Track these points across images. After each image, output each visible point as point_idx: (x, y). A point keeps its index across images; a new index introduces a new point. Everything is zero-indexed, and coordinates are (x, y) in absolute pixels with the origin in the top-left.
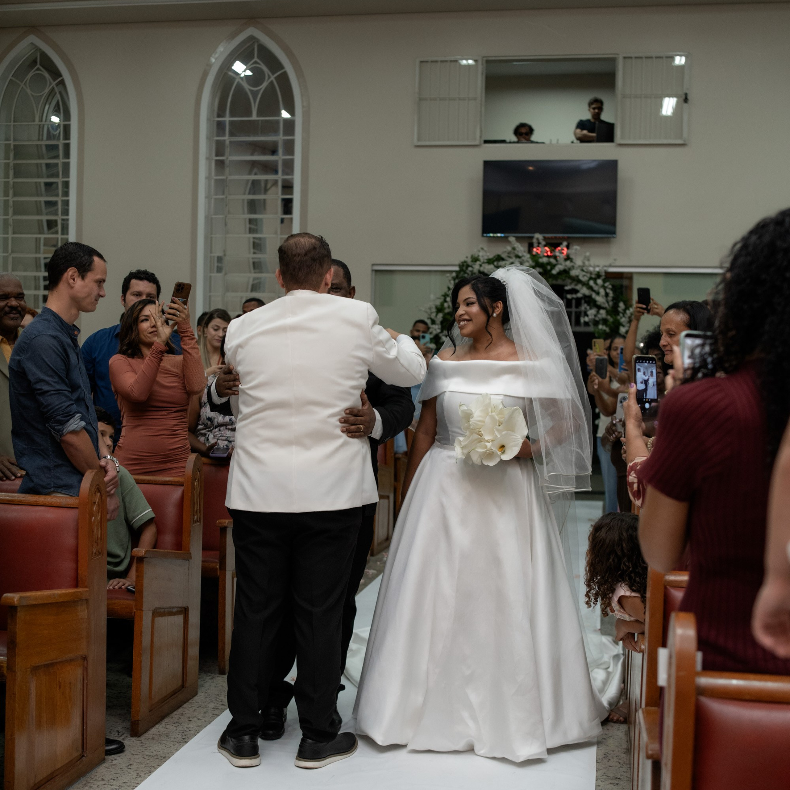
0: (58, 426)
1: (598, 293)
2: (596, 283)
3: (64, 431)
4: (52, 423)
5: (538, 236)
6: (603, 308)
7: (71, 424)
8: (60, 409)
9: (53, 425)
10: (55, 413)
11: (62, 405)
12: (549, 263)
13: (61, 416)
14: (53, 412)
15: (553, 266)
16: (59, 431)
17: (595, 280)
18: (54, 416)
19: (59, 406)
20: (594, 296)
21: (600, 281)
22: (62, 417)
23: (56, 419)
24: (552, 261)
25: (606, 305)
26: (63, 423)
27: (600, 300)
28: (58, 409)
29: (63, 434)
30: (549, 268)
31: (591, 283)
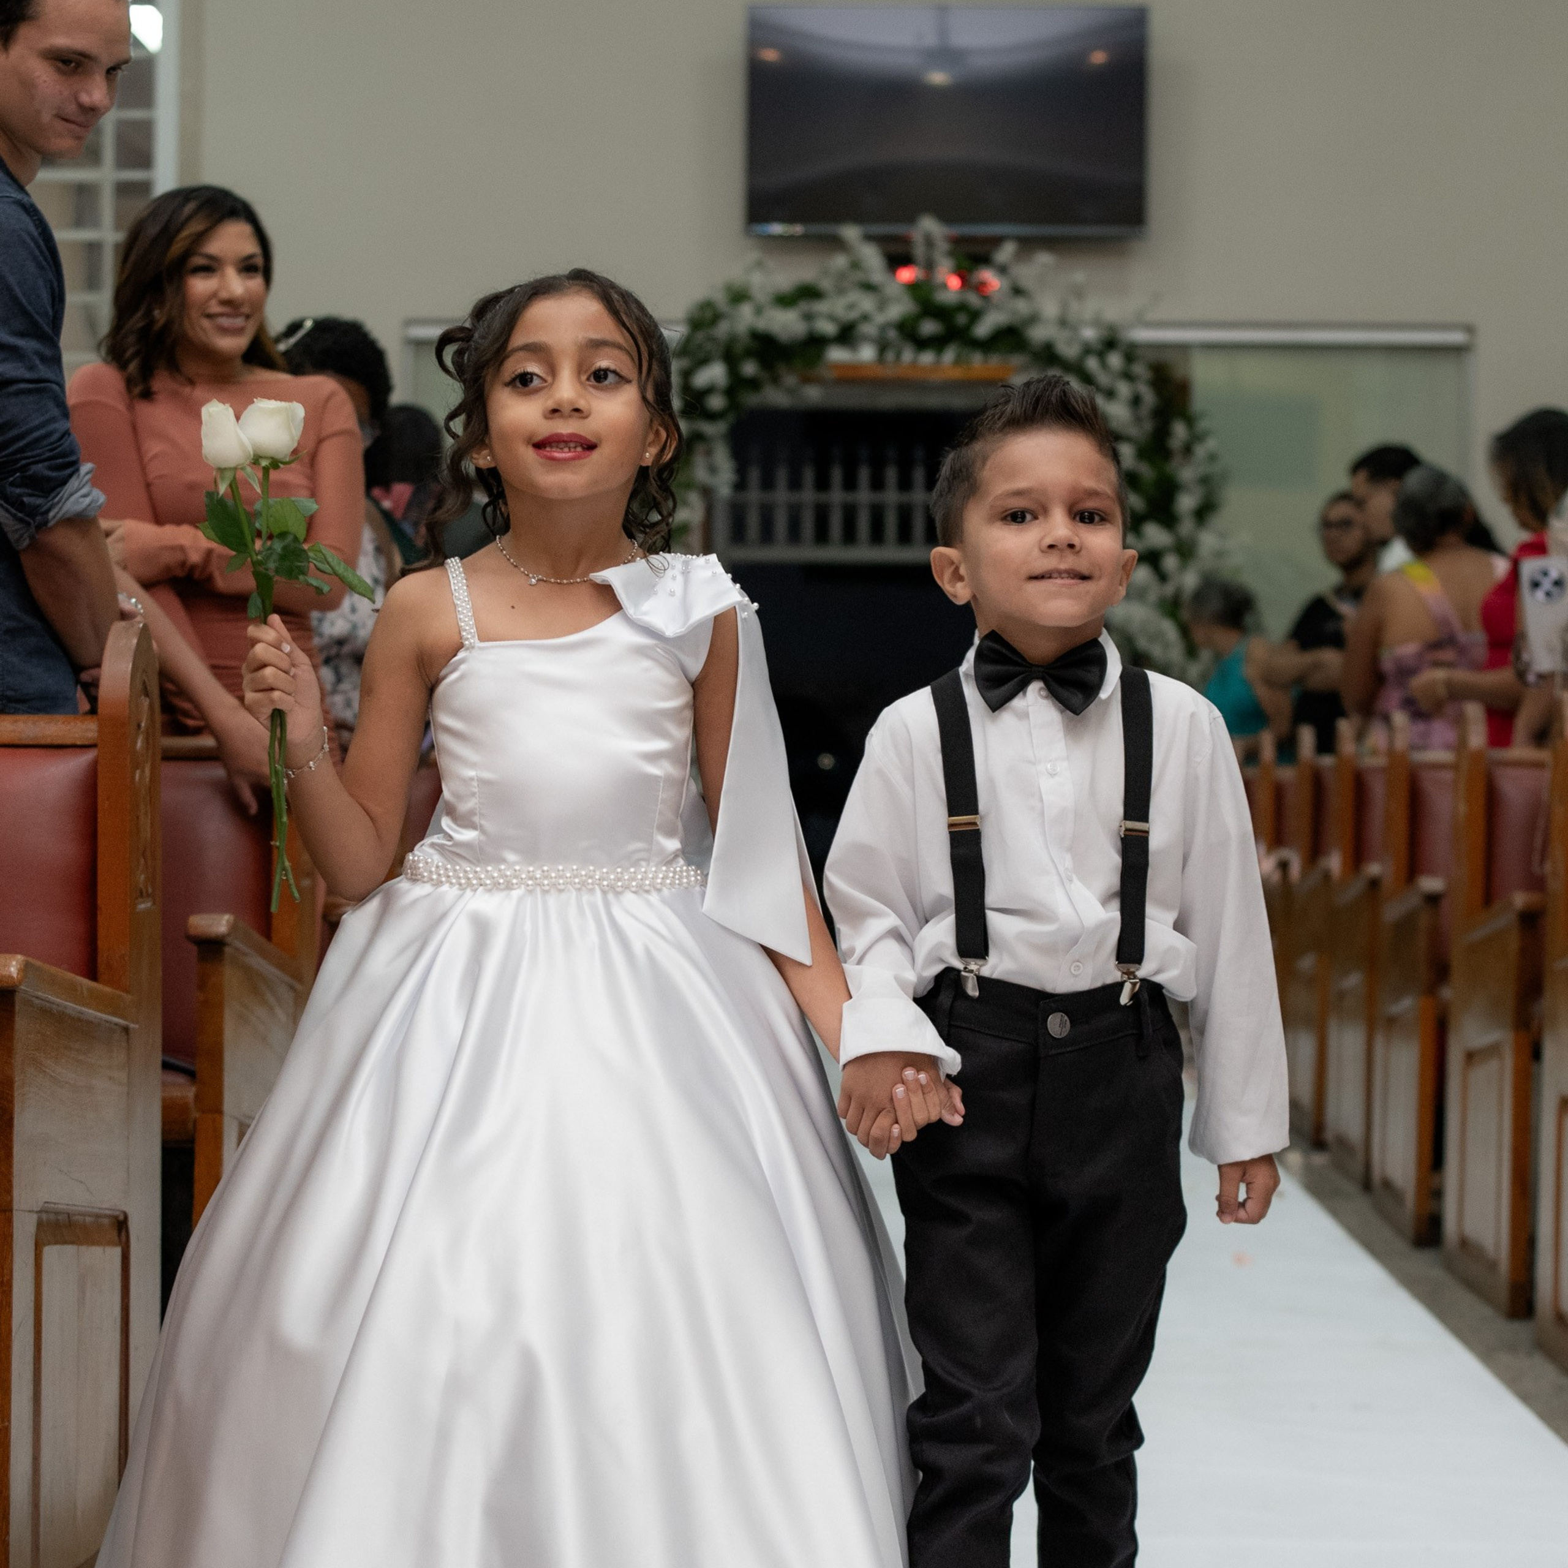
0: (31, 495)
1: (1110, 394)
2: (1104, 365)
3: (51, 514)
4: (12, 484)
5: (929, 226)
6: (1127, 439)
7: (71, 495)
8: (45, 442)
9: (18, 491)
10: (30, 454)
11: (50, 428)
12: (962, 307)
13: (46, 464)
14: (22, 450)
15: (975, 315)
16: (33, 512)
17: (1101, 355)
18: (24, 462)
19: (42, 432)
20: (1100, 401)
21: (1115, 360)
22: (51, 468)
23: (30, 472)
24: (973, 299)
25: (1133, 431)
26: (51, 486)
27: (1117, 412)
28: (37, 440)
29: (46, 522)
30: (961, 319)
31: (1092, 364)
